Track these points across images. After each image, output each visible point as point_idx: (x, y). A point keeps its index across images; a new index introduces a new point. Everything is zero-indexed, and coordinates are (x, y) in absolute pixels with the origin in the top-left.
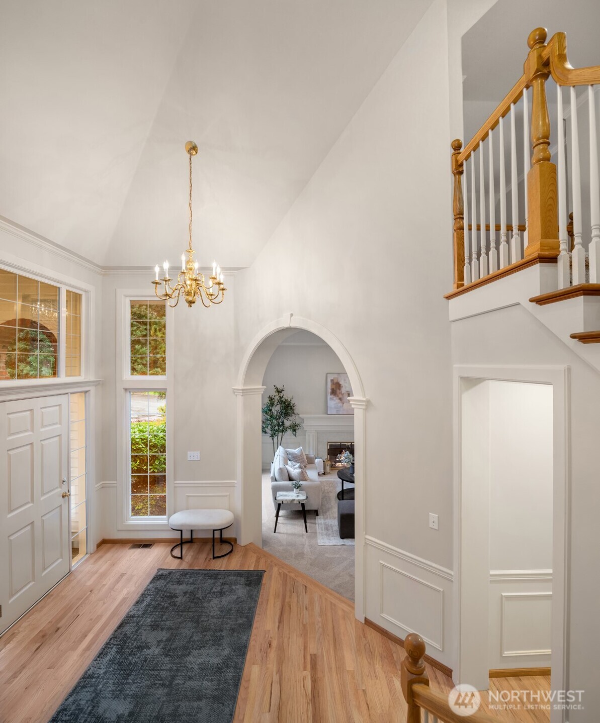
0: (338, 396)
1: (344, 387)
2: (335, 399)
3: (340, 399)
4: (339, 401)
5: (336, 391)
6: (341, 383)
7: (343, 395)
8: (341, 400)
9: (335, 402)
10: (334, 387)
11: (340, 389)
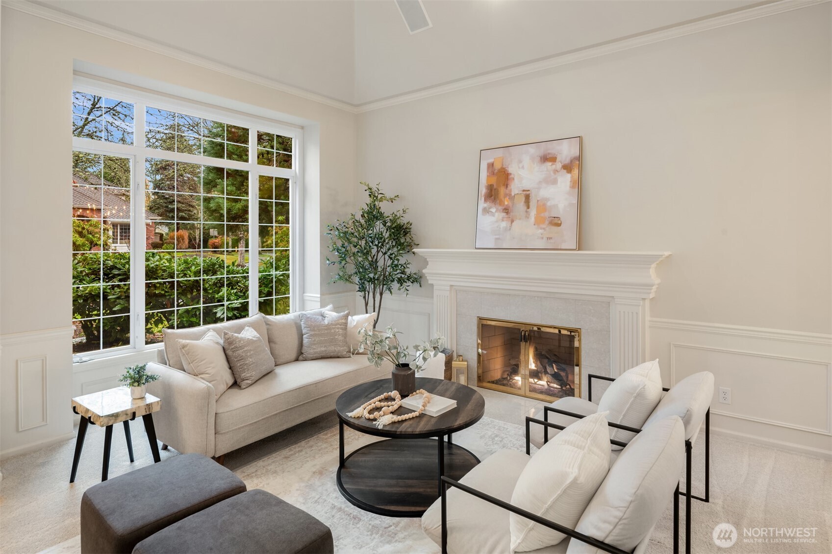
0: (501, 203)
1: (516, 180)
2: (493, 210)
3: (507, 210)
4: (504, 214)
5: (497, 191)
6: (510, 170)
7: (512, 198)
8: (507, 213)
9: (493, 219)
10: (493, 181)
11: (507, 186)
